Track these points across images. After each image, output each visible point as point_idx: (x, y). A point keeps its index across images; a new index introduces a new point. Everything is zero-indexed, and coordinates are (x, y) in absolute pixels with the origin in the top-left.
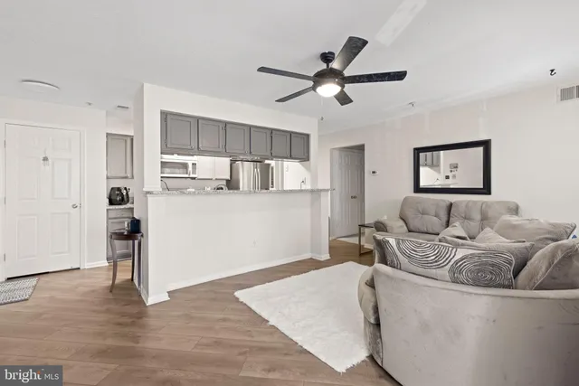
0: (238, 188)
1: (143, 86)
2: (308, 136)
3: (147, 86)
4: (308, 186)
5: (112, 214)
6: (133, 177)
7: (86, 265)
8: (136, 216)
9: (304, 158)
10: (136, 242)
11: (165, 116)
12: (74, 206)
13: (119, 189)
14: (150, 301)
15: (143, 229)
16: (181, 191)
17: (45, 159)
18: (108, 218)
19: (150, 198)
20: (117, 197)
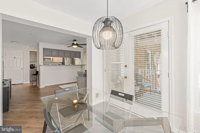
0: (64, 64)
1: (39, 43)
2: (80, 52)
3: (40, 43)
4: (80, 64)
5: (31, 71)
6: (36, 62)
7: (25, 83)
8: (37, 70)
9: (79, 57)
10: (37, 76)
11: (44, 49)
12: (22, 69)
13: (33, 65)
14: (41, 87)
15: (39, 73)
16: (48, 65)
17: (15, 58)
18: (30, 72)
19: (40, 66)
20: (32, 67)
